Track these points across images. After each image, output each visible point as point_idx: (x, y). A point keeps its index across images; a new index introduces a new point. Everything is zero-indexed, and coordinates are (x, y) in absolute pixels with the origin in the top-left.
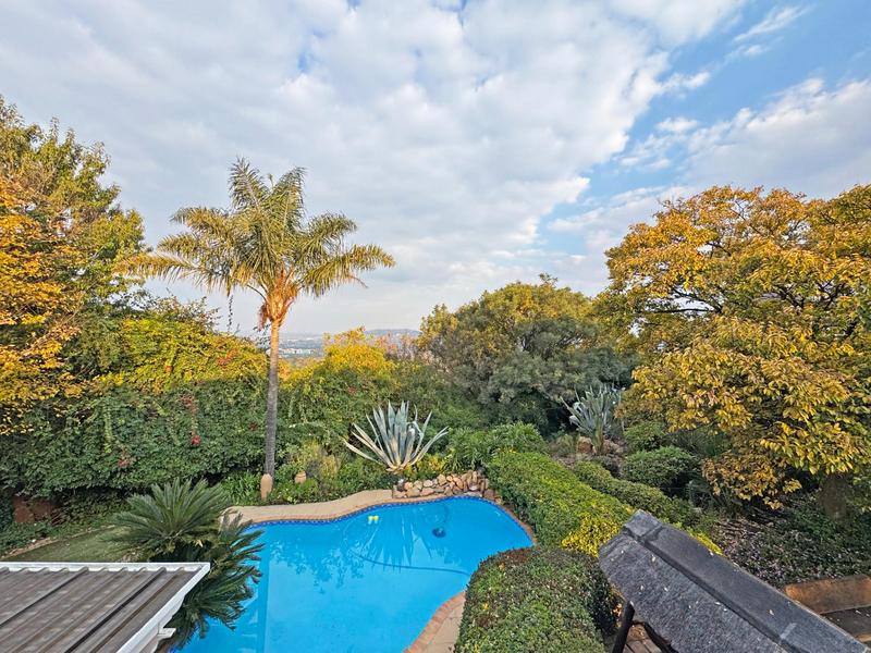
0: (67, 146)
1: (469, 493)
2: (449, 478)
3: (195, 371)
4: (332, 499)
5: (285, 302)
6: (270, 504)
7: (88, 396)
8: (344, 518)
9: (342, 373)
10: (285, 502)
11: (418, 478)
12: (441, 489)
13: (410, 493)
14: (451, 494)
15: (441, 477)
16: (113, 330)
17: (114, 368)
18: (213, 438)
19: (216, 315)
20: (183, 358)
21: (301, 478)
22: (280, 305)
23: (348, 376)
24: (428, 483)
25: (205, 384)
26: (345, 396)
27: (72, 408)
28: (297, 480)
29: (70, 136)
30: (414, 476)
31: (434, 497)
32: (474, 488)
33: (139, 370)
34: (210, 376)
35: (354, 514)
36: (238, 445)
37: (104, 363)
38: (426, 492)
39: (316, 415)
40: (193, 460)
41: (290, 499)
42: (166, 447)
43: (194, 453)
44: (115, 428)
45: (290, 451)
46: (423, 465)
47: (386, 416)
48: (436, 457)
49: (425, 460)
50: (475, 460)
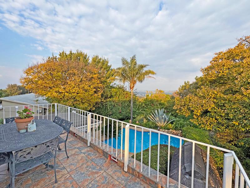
0: (104, 60)
2: (173, 131)
3: (122, 98)
5: (133, 85)
7: (106, 102)
9: (150, 101)
11: (164, 129)
12: (169, 133)
15: (171, 130)
16: (110, 91)
17: (110, 97)
18: (124, 112)
19: (126, 87)
20: (120, 96)
23: (152, 102)
25: (123, 101)
26: (151, 106)
27: (104, 103)
28: (137, 123)
29: (104, 58)
30: (163, 128)
33: (114, 98)
34: (124, 100)
36: (128, 114)
37: (109, 97)
39: (144, 110)
40: (121, 115)
42: (116, 112)
43: (121, 114)
44: (110, 108)
45: (135, 116)
46: (167, 126)
47: (158, 112)
48: (170, 125)
49: (168, 125)
50: (180, 127)
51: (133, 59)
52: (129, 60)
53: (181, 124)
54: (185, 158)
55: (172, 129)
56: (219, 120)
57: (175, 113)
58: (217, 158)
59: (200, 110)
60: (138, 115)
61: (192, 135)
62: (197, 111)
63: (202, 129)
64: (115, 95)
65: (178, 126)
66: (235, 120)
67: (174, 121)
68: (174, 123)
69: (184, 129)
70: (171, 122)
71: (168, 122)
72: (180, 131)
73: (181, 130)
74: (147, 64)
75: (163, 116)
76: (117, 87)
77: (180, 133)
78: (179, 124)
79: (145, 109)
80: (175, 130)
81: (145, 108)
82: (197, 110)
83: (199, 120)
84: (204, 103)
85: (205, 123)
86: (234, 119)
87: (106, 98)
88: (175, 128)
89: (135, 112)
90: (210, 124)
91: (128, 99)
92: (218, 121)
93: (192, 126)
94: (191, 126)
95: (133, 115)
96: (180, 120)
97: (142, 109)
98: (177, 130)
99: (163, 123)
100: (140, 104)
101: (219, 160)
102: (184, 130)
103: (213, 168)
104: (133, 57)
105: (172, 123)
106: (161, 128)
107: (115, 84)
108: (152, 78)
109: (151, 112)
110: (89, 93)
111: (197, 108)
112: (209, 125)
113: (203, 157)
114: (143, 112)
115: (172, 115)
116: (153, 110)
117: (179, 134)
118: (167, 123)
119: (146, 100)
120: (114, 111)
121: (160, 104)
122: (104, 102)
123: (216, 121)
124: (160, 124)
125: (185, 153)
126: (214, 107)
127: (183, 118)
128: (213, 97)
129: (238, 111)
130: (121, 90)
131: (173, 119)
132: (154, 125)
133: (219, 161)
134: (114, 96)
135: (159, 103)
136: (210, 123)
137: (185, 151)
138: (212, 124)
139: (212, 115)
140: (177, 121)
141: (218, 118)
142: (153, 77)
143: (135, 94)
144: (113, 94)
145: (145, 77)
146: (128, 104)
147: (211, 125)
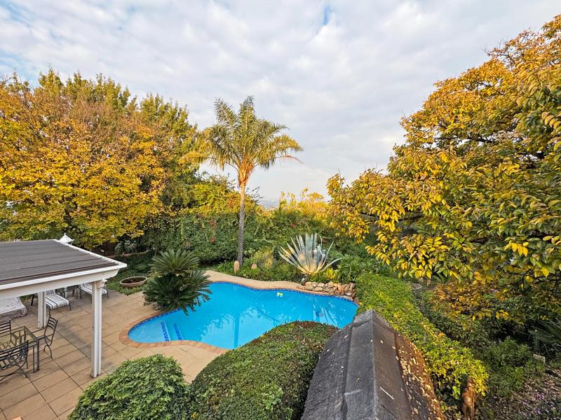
0: (176, 109)
1: (345, 296)
2: (335, 285)
3: (220, 208)
4: (265, 280)
5: (247, 173)
6: (237, 276)
7: (177, 216)
8: (264, 290)
9: (289, 216)
10: (243, 277)
11: (317, 281)
12: (327, 290)
13: (307, 287)
14: (332, 294)
15: (331, 283)
16: (188, 189)
17: (190, 206)
18: (223, 241)
19: (234, 183)
20: (216, 203)
21: (254, 267)
22: (245, 174)
23: (292, 217)
24: (322, 285)
25: (223, 215)
26: (290, 229)
27: (172, 220)
28: (252, 267)
29: (177, 104)
30: (315, 279)
31: (321, 293)
32: (349, 294)
33: (200, 208)
34: (226, 212)
35: (270, 290)
37: (185, 203)
38: (317, 289)
39: (272, 237)
40: (215, 250)
41: (245, 275)
42: (204, 242)
43: (215, 247)
44: (186, 231)
45: (250, 251)
46: (322, 274)
47: (304, 241)
48: (331, 271)
49: (325, 271)
50: (351, 276)
51: (247, 107)
52: (236, 110)
53: (354, 269)
54: (349, 370)
55: (334, 280)
56: (455, 243)
57: (343, 245)
58: (432, 352)
59: (398, 212)
60: (257, 250)
61: (376, 295)
62: (387, 217)
63: (402, 277)
64: (203, 200)
65: (348, 273)
66: (514, 238)
67: (338, 262)
68: (339, 267)
69: (360, 279)
70: (333, 264)
71: (326, 264)
72: (352, 285)
73: (354, 282)
74: (281, 124)
75: (315, 251)
76: (211, 181)
77: (351, 289)
78: (349, 268)
79: (276, 235)
80: (341, 282)
81: (276, 232)
82: (386, 213)
83: (394, 247)
84: (411, 190)
85: (410, 254)
86: (509, 235)
87: (177, 206)
88: (341, 278)
89: (251, 241)
90: (426, 260)
91: (235, 210)
92: (449, 249)
93: (378, 273)
94: (375, 271)
95: (245, 247)
96: (353, 259)
97: (268, 235)
98: (345, 283)
99: (314, 266)
100: (265, 221)
101: (436, 355)
102: (359, 282)
103: (426, 390)
104: (246, 102)
105: (334, 266)
106: (310, 278)
107: (205, 173)
108: (294, 160)
109: (289, 242)
110: (122, 189)
111: (387, 207)
112: (424, 263)
113: (400, 360)
114: (269, 241)
115: (337, 248)
116: (294, 236)
117: (348, 291)
118: (324, 267)
119: (279, 213)
120: (198, 240)
121: (312, 223)
122: (172, 217)
123: (443, 247)
124: (308, 270)
125: (352, 349)
126: (439, 200)
127: (360, 256)
128: (435, 172)
129: (519, 207)
130: (219, 189)
131: (339, 256)
132: (295, 273)
133: (436, 359)
134: (201, 203)
135: (310, 219)
136: (426, 254)
137: (351, 345)
138: (433, 257)
139: (434, 227)
140: (346, 261)
141: (452, 236)
142: (296, 158)
143: (255, 199)
144: (198, 196)
145: (277, 156)
146: (234, 223)
147: (430, 261)
